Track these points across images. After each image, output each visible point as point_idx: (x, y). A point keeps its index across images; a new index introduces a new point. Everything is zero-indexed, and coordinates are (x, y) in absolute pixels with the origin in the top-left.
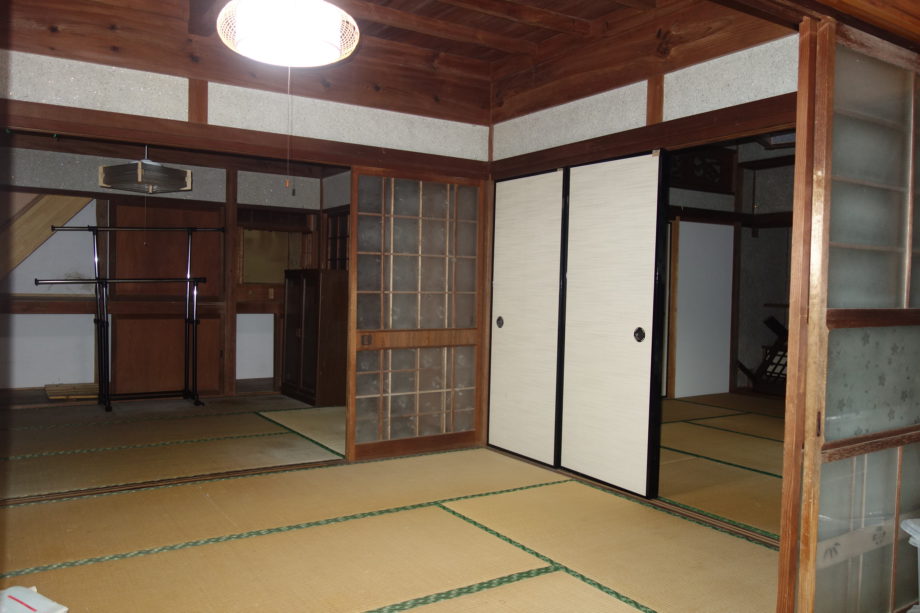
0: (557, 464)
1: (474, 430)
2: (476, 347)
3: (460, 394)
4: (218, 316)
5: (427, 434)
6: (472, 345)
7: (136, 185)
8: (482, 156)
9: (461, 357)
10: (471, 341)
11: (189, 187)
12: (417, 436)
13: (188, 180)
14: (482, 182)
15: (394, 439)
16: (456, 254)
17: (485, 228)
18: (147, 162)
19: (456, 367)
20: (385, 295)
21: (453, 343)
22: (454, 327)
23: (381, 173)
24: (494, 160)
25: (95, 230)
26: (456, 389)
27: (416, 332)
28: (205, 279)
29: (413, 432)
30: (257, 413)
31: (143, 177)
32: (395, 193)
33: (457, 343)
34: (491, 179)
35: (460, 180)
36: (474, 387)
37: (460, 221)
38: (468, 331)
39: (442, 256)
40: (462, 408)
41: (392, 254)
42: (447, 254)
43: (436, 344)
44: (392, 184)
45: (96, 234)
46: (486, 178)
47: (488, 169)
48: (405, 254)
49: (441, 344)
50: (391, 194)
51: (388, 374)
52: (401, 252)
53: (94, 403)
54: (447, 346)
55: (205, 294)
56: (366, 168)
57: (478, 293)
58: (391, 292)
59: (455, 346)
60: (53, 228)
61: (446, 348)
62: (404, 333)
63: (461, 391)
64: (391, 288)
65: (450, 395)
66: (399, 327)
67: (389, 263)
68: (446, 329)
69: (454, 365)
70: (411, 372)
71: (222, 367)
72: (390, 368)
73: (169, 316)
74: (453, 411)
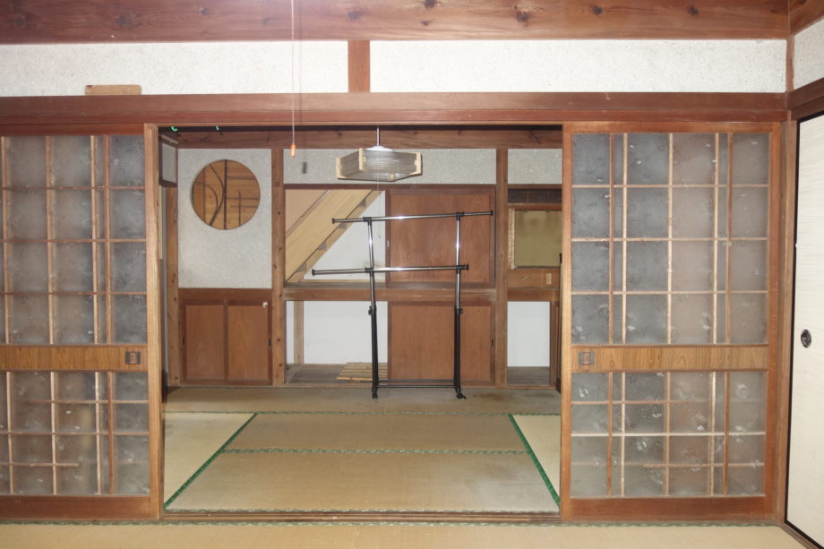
1: (763, 495)
2: (766, 373)
3: (738, 440)
4: (488, 304)
5: (683, 494)
6: (761, 371)
7: (360, 174)
8: (777, 86)
9: (741, 386)
10: (759, 365)
11: (419, 171)
12: (667, 495)
13: (418, 163)
14: (776, 125)
15: (628, 497)
16: (731, 236)
17: (782, 195)
18: (378, 149)
19: (732, 400)
20: (614, 297)
21: (726, 367)
22: (727, 342)
23: (606, 128)
24: (796, 87)
25: (369, 220)
26: (731, 434)
27: (664, 350)
28: (468, 266)
29: (660, 489)
30: (510, 416)
31: (365, 165)
32: (630, 153)
33: (735, 367)
34: (793, 118)
35: (737, 125)
36: (763, 433)
37: (738, 186)
38: (753, 348)
39: (707, 239)
40: (741, 461)
41: (625, 239)
42: (716, 236)
43: (700, 367)
44: (625, 142)
45: (370, 224)
46: (783, 118)
47: (786, 103)
48: (645, 239)
49: (707, 368)
50: (623, 157)
51: (620, 406)
52: (640, 237)
53: (371, 384)
54: (716, 370)
55: (476, 281)
56: (582, 123)
57: (771, 293)
58: (624, 292)
59: (729, 371)
60: (334, 221)
61: (714, 373)
62: (645, 350)
63: (740, 437)
64: (624, 287)
65: (721, 441)
66: (638, 342)
67: (622, 254)
68: (714, 346)
69: (728, 397)
70: (656, 405)
71: (493, 356)
72: (623, 398)
73: (439, 303)
74: (726, 465)
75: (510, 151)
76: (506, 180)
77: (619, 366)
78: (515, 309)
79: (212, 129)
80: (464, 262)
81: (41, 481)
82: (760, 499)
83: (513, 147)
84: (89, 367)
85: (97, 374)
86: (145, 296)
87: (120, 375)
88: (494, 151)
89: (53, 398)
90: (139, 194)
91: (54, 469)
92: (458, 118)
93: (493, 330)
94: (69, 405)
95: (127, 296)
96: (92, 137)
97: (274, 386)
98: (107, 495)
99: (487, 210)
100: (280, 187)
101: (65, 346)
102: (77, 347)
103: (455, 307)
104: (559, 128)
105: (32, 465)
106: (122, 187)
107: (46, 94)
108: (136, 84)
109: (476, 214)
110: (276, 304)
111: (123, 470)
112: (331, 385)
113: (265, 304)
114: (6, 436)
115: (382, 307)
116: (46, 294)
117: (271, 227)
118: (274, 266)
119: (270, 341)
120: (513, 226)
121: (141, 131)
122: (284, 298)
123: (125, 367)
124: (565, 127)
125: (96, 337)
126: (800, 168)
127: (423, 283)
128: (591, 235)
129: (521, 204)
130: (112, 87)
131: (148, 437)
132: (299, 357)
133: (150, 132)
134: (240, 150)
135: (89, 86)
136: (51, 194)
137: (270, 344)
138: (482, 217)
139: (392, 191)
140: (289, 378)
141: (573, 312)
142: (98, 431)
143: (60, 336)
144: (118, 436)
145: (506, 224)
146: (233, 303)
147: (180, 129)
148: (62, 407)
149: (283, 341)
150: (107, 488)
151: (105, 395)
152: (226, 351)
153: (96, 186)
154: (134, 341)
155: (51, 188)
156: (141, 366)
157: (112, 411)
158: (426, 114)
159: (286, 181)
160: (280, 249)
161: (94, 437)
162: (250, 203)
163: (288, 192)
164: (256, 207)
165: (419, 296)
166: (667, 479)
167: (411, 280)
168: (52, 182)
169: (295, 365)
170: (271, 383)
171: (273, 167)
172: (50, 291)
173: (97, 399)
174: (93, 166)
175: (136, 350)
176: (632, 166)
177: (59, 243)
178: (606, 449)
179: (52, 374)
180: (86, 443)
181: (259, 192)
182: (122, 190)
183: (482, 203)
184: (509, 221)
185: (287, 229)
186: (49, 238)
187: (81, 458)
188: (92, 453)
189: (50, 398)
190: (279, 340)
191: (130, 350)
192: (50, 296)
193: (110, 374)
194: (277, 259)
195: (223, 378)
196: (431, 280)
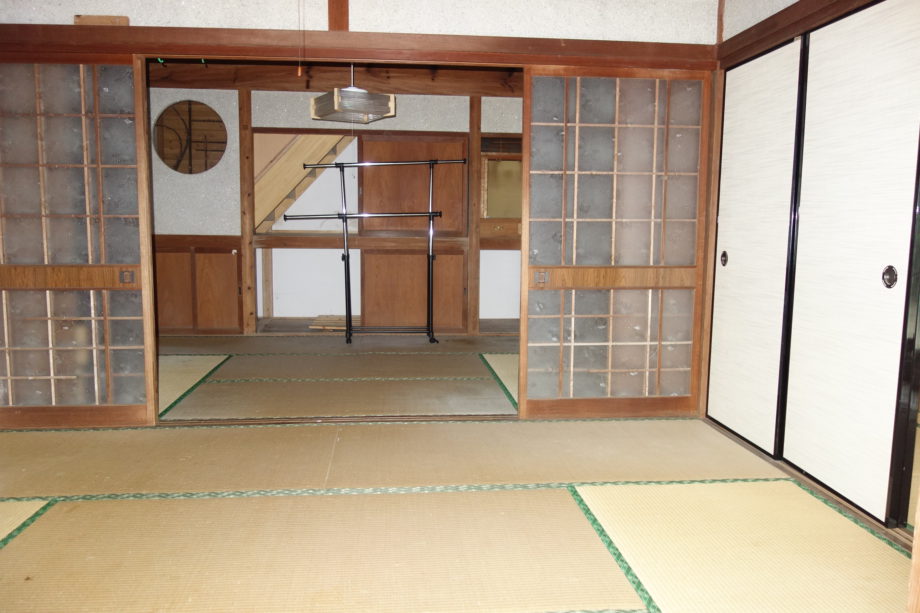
0: (778, 454)
1: (689, 395)
2: (694, 292)
3: (670, 348)
4: (461, 252)
5: (623, 394)
6: (690, 288)
7: (335, 115)
8: (709, 38)
9: (673, 302)
10: (687, 283)
11: (392, 113)
12: (609, 396)
13: (391, 105)
14: (707, 73)
15: (576, 398)
16: (667, 171)
17: (711, 136)
18: (352, 89)
19: (665, 315)
20: (566, 223)
21: (661, 284)
22: (662, 264)
23: (562, 72)
24: (724, 40)
25: (341, 166)
26: (663, 343)
27: (608, 270)
28: (440, 213)
29: (604, 391)
30: (481, 355)
31: (340, 105)
32: (582, 96)
33: (667, 285)
34: (721, 68)
35: (674, 73)
36: (690, 342)
37: (675, 126)
38: (683, 270)
39: (647, 173)
40: (672, 367)
41: (576, 172)
42: (654, 171)
43: (638, 285)
44: (578, 84)
45: (342, 170)
46: (713, 68)
47: (715, 55)
48: (594, 173)
49: (644, 285)
50: (576, 97)
51: (570, 319)
52: (589, 170)
53: (344, 334)
54: (652, 288)
55: (450, 229)
56: (541, 67)
57: (699, 221)
58: (575, 220)
59: (663, 288)
60: (305, 166)
61: (650, 291)
62: (592, 270)
63: (672, 345)
64: (575, 216)
65: (655, 350)
66: (587, 263)
67: (573, 184)
68: (651, 267)
69: (662, 312)
70: (601, 318)
71: (465, 304)
72: (573, 313)
73: (412, 252)
74: (659, 371)
75: (483, 99)
76: (479, 128)
77: (569, 284)
78: (488, 257)
79: (198, 61)
80: (438, 209)
81: (39, 392)
82: (687, 397)
83: (487, 95)
84: (84, 285)
85: (92, 292)
86: (137, 219)
87: (114, 293)
88: (468, 98)
89: (49, 316)
90: (129, 122)
91: (52, 381)
92: (429, 58)
93: (465, 279)
94: (65, 321)
95: (119, 219)
96: (81, 66)
97: (245, 334)
98: (105, 405)
99: (461, 158)
100: (248, 130)
101: (61, 266)
102: (72, 266)
103: (428, 255)
104: (521, 70)
105: (30, 378)
106: (111, 115)
107: (33, 23)
108: (124, 15)
109: (450, 161)
110: (246, 252)
111: (119, 382)
112: (304, 334)
113: (235, 251)
114: (3, 352)
115: (355, 255)
116: (39, 217)
117: (238, 172)
118: (243, 213)
119: (240, 289)
120: (486, 175)
121: (130, 62)
122: (254, 246)
123: (119, 285)
124: (525, 70)
125: (90, 257)
126: (726, 111)
127: (397, 231)
128: (547, 169)
129: (494, 154)
130: (100, 17)
131: (143, 350)
132: (268, 310)
133: (138, 63)
134: (204, 91)
135: (78, 16)
136: (41, 120)
137: (240, 292)
138: (456, 165)
139: (365, 137)
140: (260, 328)
141: (531, 235)
142: (94, 346)
143: (53, 257)
144: (114, 350)
145: (479, 172)
146: (200, 250)
147: (167, 60)
148: (59, 325)
149: (253, 289)
150: (103, 399)
151: (100, 311)
152: (194, 299)
153: (87, 113)
154: (128, 260)
155: (41, 114)
156: (134, 285)
157: (108, 326)
158: (400, 53)
159: (255, 124)
160: (249, 195)
161: (91, 351)
162: (215, 147)
163: (256, 136)
164: (223, 151)
165: (393, 244)
166: (609, 382)
167: (384, 228)
168: (42, 108)
169: (264, 318)
170: (242, 333)
171: (240, 109)
172: (43, 213)
173: (93, 315)
174: (82, 94)
175: (130, 270)
176: (583, 106)
177: (50, 168)
178: (558, 357)
179: (48, 292)
180: (81, 358)
181: (226, 136)
182: (111, 118)
183: (455, 150)
184: (482, 170)
185: (255, 174)
186: (41, 163)
187: (78, 372)
188: (89, 367)
189: (46, 315)
190: (249, 288)
191: (124, 269)
192: (44, 219)
193: (104, 292)
194: (246, 204)
195: (191, 327)
196: (404, 228)
